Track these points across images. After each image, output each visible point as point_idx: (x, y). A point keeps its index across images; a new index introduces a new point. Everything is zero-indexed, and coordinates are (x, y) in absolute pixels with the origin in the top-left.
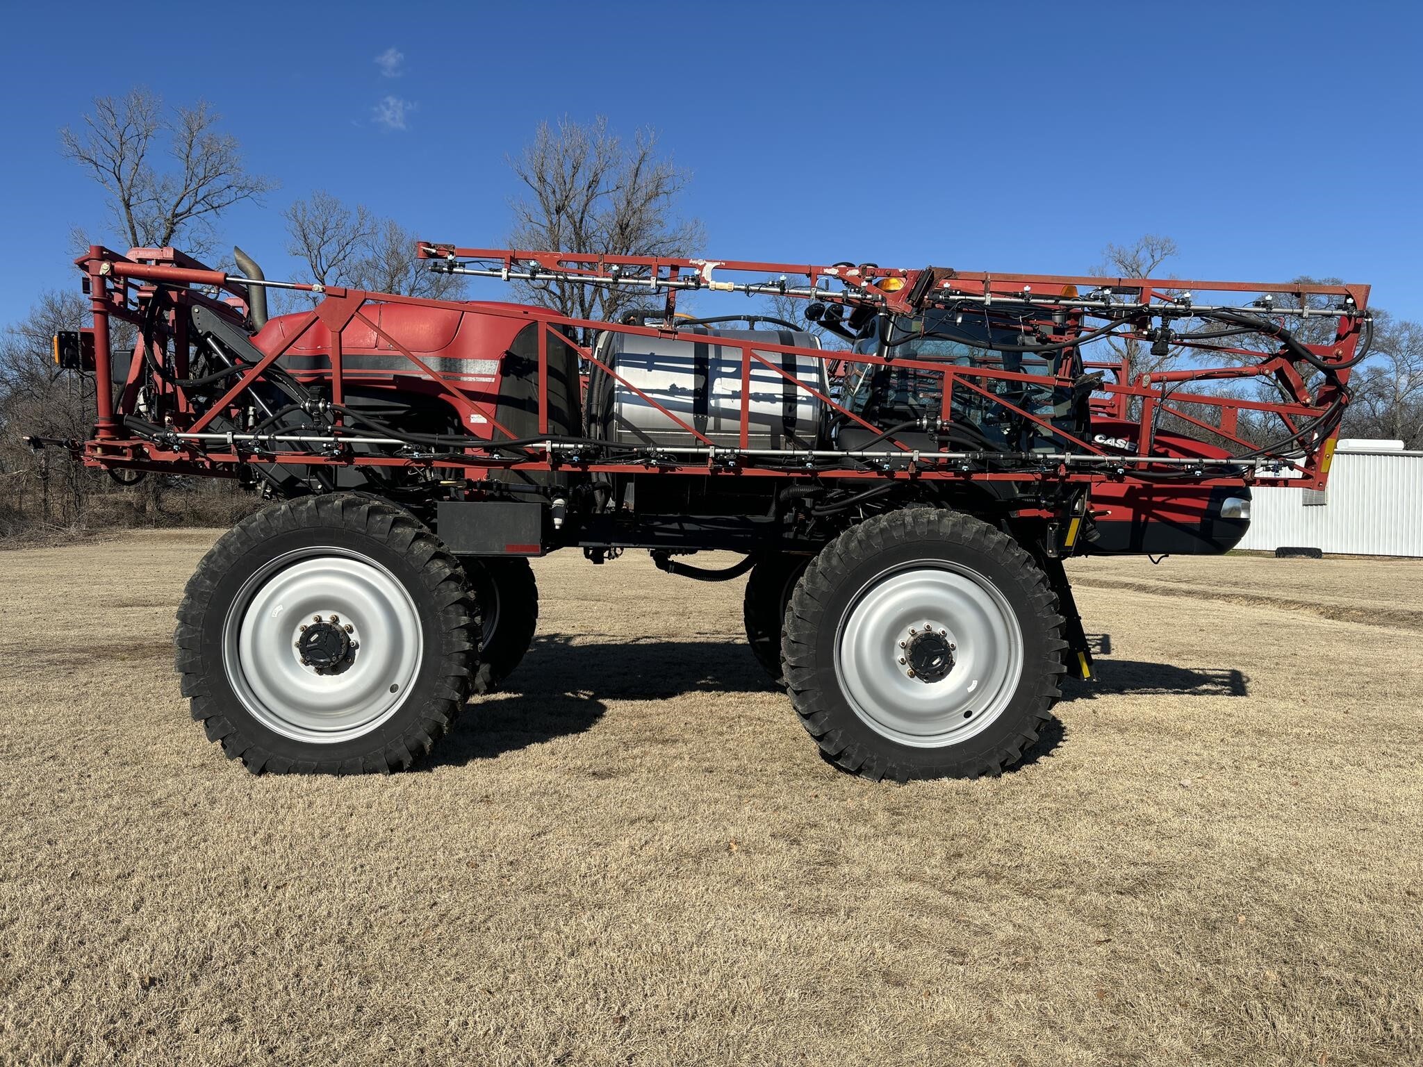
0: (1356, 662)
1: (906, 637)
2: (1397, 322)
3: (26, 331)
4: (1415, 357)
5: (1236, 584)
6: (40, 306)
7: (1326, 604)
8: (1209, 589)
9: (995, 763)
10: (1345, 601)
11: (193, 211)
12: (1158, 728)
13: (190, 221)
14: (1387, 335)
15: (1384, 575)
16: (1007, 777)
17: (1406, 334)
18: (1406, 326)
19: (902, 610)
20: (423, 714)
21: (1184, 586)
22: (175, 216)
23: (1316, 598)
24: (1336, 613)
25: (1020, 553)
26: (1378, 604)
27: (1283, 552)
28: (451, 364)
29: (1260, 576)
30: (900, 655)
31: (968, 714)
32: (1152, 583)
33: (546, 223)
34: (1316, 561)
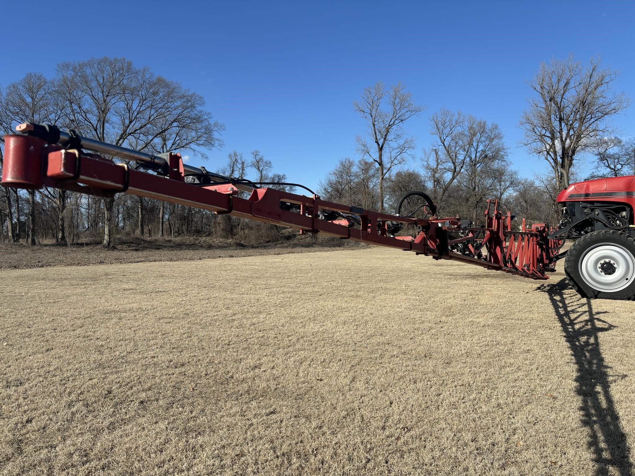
3: (334, 173)
6: (338, 164)
11: (395, 123)
13: (394, 127)
22: (389, 126)
28: (630, 194)
33: (544, 106)
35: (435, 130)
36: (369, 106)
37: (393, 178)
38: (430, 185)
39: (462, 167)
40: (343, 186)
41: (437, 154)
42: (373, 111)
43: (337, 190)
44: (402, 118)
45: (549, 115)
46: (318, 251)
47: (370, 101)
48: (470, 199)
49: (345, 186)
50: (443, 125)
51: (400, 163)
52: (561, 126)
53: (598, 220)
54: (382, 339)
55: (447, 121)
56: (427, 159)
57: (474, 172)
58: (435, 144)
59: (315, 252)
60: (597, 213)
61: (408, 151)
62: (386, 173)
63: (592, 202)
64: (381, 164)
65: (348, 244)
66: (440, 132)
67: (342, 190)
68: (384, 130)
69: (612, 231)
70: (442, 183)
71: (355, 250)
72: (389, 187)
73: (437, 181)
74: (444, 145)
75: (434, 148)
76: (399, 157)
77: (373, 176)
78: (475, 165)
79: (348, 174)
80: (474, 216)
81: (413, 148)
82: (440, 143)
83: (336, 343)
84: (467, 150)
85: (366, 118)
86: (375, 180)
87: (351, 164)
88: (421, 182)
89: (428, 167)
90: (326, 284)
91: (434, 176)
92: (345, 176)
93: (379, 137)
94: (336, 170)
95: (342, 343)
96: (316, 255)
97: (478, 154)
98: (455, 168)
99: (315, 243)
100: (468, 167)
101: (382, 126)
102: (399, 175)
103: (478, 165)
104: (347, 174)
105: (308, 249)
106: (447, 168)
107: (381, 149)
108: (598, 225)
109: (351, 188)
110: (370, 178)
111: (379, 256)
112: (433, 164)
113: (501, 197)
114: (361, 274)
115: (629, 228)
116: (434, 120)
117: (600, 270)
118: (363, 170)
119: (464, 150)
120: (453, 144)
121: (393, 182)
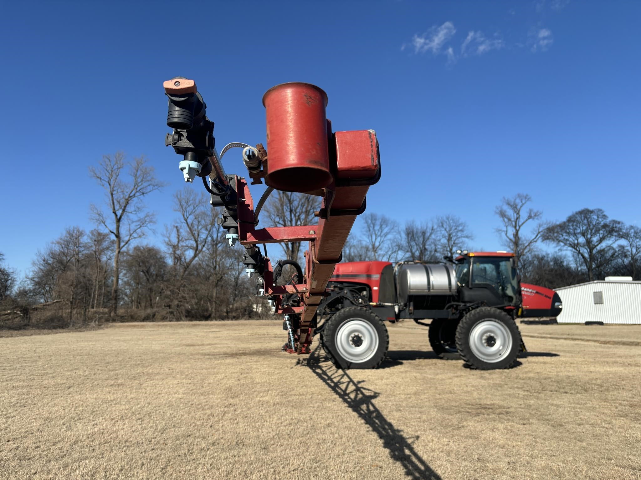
0: (602, 352)
1: (485, 337)
2: (628, 226)
3: (58, 243)
4: (638, 240)
5: (569, 335)
6: (64, 233)
7: (601, 340)
10: (608, 339)
11: (136, 195)
13: (135, 199)
14: (624, 231)
16: (510, 370)
17: (633, 231)
18: (632, 227)
19: (482, 333)
20: (379, 356)
21: (549, 336)
22: (130, 197)
23: (598, 339)
24: (604, 343)
25: (509, 317)
26: (620, 340)
27: (588, 323)
28: (369, 276)
29: (578, 332)
30: (484, 341)
31: (500, 354)
32: (536, 335)
34: (601, 327)
35: (178, 207)
36: (108, 174)
37: (131, 252)
38: (170, 261)
39: (204, 246)
40: (69, 258)
41: (178, 231)
42: (112, 180)
43: (61, 262)
44: (144, 191)
45: (282, 205)
46: (36, 334)
47: (109, 169)
48: (211, 278)
49: (71, 258)
50: (187, 203)
51: (140, 236)
52: (291, 216)
53: (346, 298)
54: (179, 432)
55: (191, 199)
56: (168, 235)
57: (215, 251)
58: (178, 221)
59: (32, 335)
60: (345, 292)
61: (148, 225)
62: (124, 246)
63: (341, 283)
64: (118, 236)
65: (73, 325)
66: (183, 209)
67: (67, 262)
68: (123, 201)
69: (359, 308)
70: (183, 260)
71: (84, 331)
72: (127, 262)
73: (178, 259)
74: (187, 223)
75: (176, 225)
76: (139, 231)
77: (108, 248)
78: (217, 244)
79: (77, 244)
80: (214, 294)
81: (155, 223)
82: (183, 220)
83: (126, 444)
84: (209, 229)
85: (103, 186)
86: (109, 253)
87: (81, 234)
88: (161, 258)
89: (169, 244)
90: (69, 373)
91: (175, 253)
92: (72, 247)
93: (117, 207)
94: (61, 239)
95: (133, 443)
96: (35, 338)
97: (219, 235)
98: (197, 246)
99: (29, 325)
100: (210, 246)
101: (122, 196)
102: (137, 249)
103: (219, 245)
104: (75, 245)
105: (20, 332)
106: (189, 245)
107: (119, 220)
108: (347, 302)
109: (78, 261)
110: (103, 250)
111: (119, 338)
112: (174, 241)
113: (238, 276)
114: (107, 359)
115: (369, 305)
116: (177, 196)
117: (351, 343)
118: (95, 241)
119: (206, 229)
120: (196, 223)
121: (131, 256)
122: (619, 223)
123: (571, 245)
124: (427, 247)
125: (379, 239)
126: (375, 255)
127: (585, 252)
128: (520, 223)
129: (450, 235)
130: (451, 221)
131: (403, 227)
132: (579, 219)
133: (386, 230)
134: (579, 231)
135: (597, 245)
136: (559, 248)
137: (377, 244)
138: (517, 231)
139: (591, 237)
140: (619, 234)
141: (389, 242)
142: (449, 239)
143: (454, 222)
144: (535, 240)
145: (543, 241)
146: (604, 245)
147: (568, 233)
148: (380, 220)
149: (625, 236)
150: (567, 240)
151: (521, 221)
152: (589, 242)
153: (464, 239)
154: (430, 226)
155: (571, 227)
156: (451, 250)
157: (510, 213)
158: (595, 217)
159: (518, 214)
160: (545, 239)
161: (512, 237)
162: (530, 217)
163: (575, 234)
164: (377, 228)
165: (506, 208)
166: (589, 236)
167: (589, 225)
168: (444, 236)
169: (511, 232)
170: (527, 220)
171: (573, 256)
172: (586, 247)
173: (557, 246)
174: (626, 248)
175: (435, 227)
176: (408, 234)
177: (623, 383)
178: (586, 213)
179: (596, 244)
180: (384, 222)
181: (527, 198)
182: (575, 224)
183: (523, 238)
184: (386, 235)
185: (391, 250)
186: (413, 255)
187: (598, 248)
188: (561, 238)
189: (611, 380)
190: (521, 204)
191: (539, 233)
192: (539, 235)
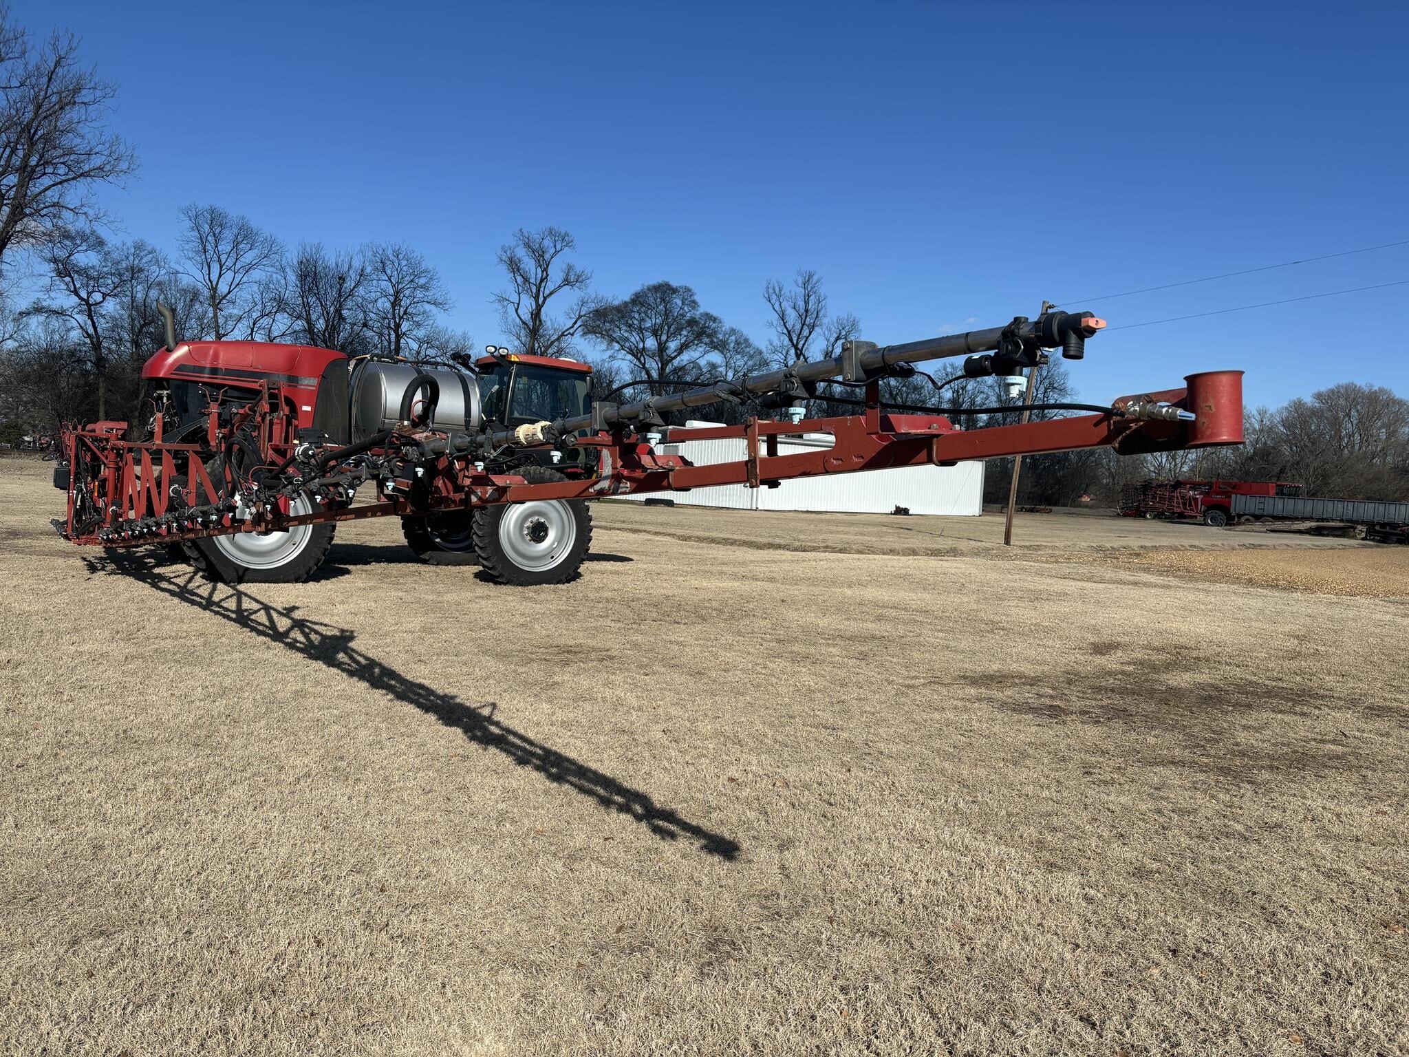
0: (695, 554)
1: (528, 524)
2: (728, 327)
5: (624, 522)
7: (678, 534)
8: (608, 525)
9: (563, 578)
10: (688, 533)
12: (618, 573)
14: (720, 337)
15: (711, 519)
17: (733, 338)
18: (733, 331)
19: (523, 515)
20: (312, 555)
23: (672, 531)
24: (684, 538)
26: (707, 534)
27: (649, 502)
28: (293, 380)
29: (637, 517)
30: (526, 532)
31: (552, 557)
34: (670, 509)
63: (224, 388)
122: (715, 320)
123: (631, 352)
124: (345, 313)
125: (228, 276)
126: (215, 315)
127: (653, 365)
128: (547, 292)
129: (397, 292)
130: (404, 263)
131: (292, 256)
132: (651, 300)
133: (249, 257)
134: (648, 325)
135: (675, 357)
136: (609, 353)
137: (223, 288)
138: (539, 308)
139: (667, 341)
140: (712, 342)
141: (255, 287)
142: (396, 303)
143: (409, 265)
144: (571, 331)
145: (584, 334)
146: (685, 358)
147: (630, 326)
148: (235, 231)
149: (721, 346)
150: (627, 339)
151: (550, 286)
152: (662, 348)
153: (427, 307)
154: (357, 264)
155: (637, 316)
156: (398, 326)
157: (529, 265)
158: (679, 302)
159: (546, 270)
160: (590, 332)
161: (527, 317)
162: (566, 282)
163: (641, 330)
164: (225, 247)
165: (521, 252)
166: (664, 338)
167: (666, 315)
168: (385, 294)
169: (527, 305)
170: (560, 287)
171: (632, 372)
172: (657, 358)
173: (607, 349)
174: (720, 369)
175: (368, 270)
176: (303, 277)
177: (751, 606)
178: (664, 291)
179: (673, 355)
180: (245, 236)
181: (564, 240)
182: (643, 309)
183: (549, 324)
184: (248, 269)
185: (259, 307)
186: (310, 329)
187: (676, 362)
188: (617, 334)
189: (730, 602)
190: (552, 251)
191: (580, 317)
192: (579, 323)
